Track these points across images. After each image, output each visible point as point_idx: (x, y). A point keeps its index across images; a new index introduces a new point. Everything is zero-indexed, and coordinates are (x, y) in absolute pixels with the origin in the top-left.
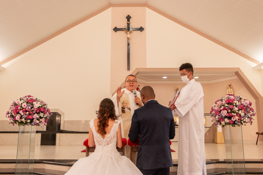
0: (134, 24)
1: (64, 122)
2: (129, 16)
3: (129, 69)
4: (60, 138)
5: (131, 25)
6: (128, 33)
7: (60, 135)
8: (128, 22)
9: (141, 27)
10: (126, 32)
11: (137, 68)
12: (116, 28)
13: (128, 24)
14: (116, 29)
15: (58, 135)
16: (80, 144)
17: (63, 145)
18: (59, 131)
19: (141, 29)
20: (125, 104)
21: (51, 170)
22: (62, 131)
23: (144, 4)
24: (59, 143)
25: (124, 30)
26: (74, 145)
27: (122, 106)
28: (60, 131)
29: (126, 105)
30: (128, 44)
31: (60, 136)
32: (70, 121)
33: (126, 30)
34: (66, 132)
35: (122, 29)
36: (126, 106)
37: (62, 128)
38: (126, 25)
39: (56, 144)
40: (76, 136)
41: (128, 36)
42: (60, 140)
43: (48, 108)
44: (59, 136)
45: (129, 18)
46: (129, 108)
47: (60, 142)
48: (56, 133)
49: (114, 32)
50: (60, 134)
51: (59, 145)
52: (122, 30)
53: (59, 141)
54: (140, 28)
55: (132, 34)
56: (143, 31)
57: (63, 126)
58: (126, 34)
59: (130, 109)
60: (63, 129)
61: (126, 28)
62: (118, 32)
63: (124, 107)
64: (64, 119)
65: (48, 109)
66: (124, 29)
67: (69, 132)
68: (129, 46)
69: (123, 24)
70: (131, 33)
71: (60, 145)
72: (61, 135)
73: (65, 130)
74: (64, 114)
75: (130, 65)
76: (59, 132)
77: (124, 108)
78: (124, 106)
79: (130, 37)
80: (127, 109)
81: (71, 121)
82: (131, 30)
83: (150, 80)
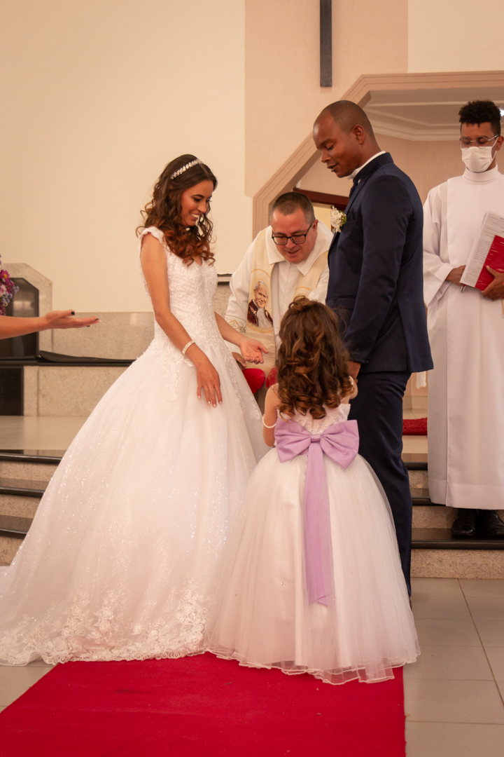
3: (326, 81)
4: (38, 385)
7: (38, 374)
15: (31, 374)
17: (53, 416)
18: (33, 357)
20: (261, 295)
21: (23, 480)
22: (45, 357)
24: (36, 405)
27: (253, 298)
28: (37, 359)
29: (263, 299)
31: (38, 379)
34: (61, 360)
36: (263, 305)
37: (44, 346)
39: (26, 412)
42: (41, 396)
44: (34, 379)
46: (269, 315)
47: (41, 401)
48: (23, 365)
50: (36, 368)
51: (38, 415)
53: (36, 399)
57: (49, 340)
59: (270, 319)
60: (49, 350)
63: (257, 303)
67: (74, 360)
71: (41, 412)
72: (42, 374)
73: (57, 351)
74: (50, 285)
76: (35, 362)
77: (256, 309)
78: (256, 299)
80: (263, 314)
83: (431, 125)
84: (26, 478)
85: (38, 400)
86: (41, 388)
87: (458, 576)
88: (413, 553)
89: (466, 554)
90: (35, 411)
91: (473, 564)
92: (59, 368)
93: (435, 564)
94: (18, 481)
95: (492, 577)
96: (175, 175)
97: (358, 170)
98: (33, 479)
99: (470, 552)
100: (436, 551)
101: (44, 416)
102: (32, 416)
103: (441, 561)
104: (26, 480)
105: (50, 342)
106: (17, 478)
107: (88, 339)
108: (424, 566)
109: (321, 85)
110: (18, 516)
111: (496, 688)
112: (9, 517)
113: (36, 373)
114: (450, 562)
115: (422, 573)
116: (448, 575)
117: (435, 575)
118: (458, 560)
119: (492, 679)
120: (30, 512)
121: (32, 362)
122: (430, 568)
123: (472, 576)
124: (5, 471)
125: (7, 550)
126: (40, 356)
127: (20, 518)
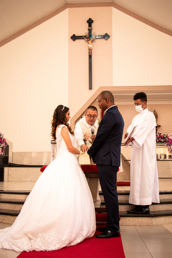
0: (97, 30)
1: (13, 154)
2: (90, 19)
3: (91, 88)
4: (8, 173)
5: (93, 31)
6: (90, 42)
8: (90, 28)
9: (106, 34)
10: (87, 41)
11: (101, 87)
12: (74, 35)
13: (90, 30)
14: (74, 38)
15: (6, 169)
16: (32, 180)
17: (13, 182)
18: (7, 165)
19: (106, 36)
20: (87, 136)
22: (11, 164)
23: (110, 3)
24: (7, 179)
25: (84, 39)
26: (25, 181)
27: (84, 138)
28: (8, 165)
30: (90, 57)
31: (8, 171)
32: (19, 152)
33: (87, 38)
34: (15, 165)
35: (82, 36)
36: (88, 139)
37: (10, 161)
38: (87, 31)
39: (4, 180)
40: (28, 171)
41: (90, 46)
43: (4, 137)
44: (7, 171)
45: (90, 22)
48: (4, 167)
49: (72, 41)
50: (8, 168)
51: (8, 181)
52: (82, 38)
54: (104, 34)
55: (94, 44)
56: (109, 40)
57: (12, 159)
58: (87, 44)
59: (91, 143)
60: (12, 163)
61: (88, 36)
62: (77, 41)
64: (12, 151)
65: (4, 139)
66: (85, 36)
67: (19, 165)
68: (91, 59)
69: (83, 31)
70: (93, 41)
71: (9, 180)
72: (9, 169)
73: (14, 163)
74: (12, 144)
75: (92, 83)
78: (85, 138)
79: (92, 48)
80: (89, 142)
81: (21, 152)
82: (93, 37)
83: (119, 100)
84: (9, 198)
85: (8, 177)
86: (9, 173)
87: (134, 225)
88: (121, 218)
89: (136, 218)
90: (7, 180)
91: (138, 221)
92: (14, 168)
93: (128, 221)
94: (6, 199)
95: (144, 225)
96: (62, 110)
97: (107, 110)
98: (11, 198)
99: (137, 218)
100: (128, 217)
101: (10, 182)
102: (6, 182)
103: (129, 220)
104: (9, 199)
105: (12, 160)
106: (6, 198)
107: (23, 160)
108: (125, 222)
109: (89, 89)
110: (7, 209)
111: (150, 255)
112: (4, 209)
113: (8, 169)
114: (132, 221)
115: (124, 224)
116: (131, 224)
117: (128, 224)
118: (134, 220)
119: (149, 252)
120: (11, 208)
121: (7, 166)
122: (126, 222)
123: (138, 225)
124: (2, 196)
125: (4, 219)
126: (9, 164)
127: (7, 210)
